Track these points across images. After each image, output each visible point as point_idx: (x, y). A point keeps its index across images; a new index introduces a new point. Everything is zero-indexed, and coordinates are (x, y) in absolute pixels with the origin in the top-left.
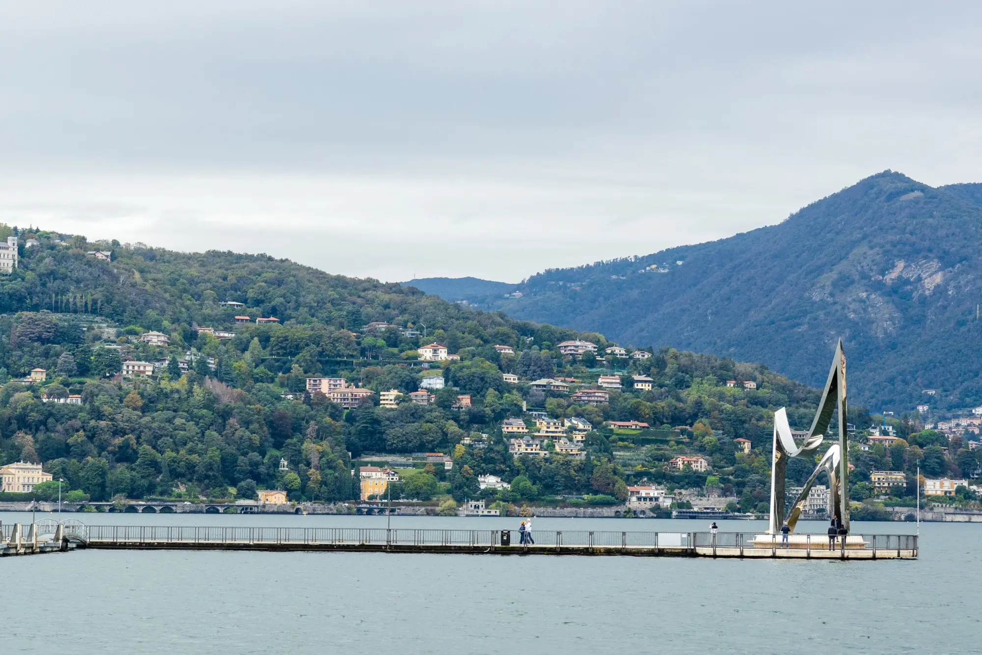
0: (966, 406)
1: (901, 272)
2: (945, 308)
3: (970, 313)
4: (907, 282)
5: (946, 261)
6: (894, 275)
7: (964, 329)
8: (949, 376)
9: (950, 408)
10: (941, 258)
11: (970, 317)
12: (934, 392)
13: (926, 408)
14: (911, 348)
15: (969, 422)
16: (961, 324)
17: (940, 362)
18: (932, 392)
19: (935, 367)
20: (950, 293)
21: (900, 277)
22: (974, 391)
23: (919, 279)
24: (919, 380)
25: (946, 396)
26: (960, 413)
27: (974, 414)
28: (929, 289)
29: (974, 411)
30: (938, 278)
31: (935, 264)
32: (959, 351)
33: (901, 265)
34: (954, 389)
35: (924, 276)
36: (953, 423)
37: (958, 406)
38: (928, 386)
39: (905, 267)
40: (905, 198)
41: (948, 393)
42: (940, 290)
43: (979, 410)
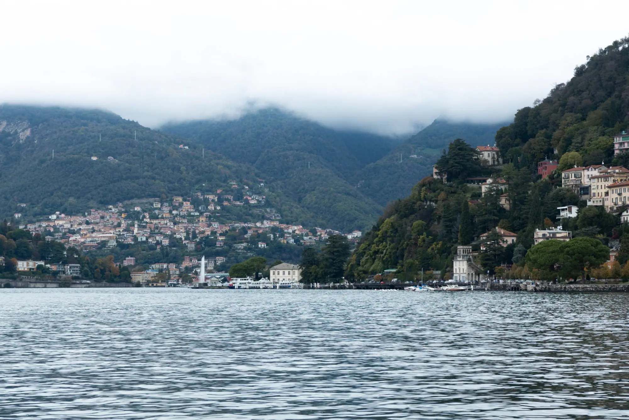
0: (45, 214)
1: (5, 128)
2: (32, 152)
3: (48, 155)
4: (8, 134)
5: (33, 122)
7: (43, 165)
8: (35, 195)
9: (35, 215)
10: (30, 120)
11: (49, 157)
12: (25, 205)
13: (20, 215)
14: (10, 177)
15: (47, 224)
16: (42, 162)
17: (29, 186)
18: (24, 205)
19: (26, 189)
20: (36, 142)
21: (4, 131)
22: (50, 205)
23: (16, 133)
24: (15, 197)
25: (33, 208)
26: (41, 218)
27: (50, 219)
28: (22, 140)
29: (50, 217)
30: (28, 133)
31: (26, 124)
32: (41, 179)
33: (4, 123)
34: (38, 203)
35: (19, 131)
36: (37, 225)
37: (41, 214)
38: (21, 202)
39: (7, 125)
41: (34, 206)
42: (29, 140)
43: (54, 217)
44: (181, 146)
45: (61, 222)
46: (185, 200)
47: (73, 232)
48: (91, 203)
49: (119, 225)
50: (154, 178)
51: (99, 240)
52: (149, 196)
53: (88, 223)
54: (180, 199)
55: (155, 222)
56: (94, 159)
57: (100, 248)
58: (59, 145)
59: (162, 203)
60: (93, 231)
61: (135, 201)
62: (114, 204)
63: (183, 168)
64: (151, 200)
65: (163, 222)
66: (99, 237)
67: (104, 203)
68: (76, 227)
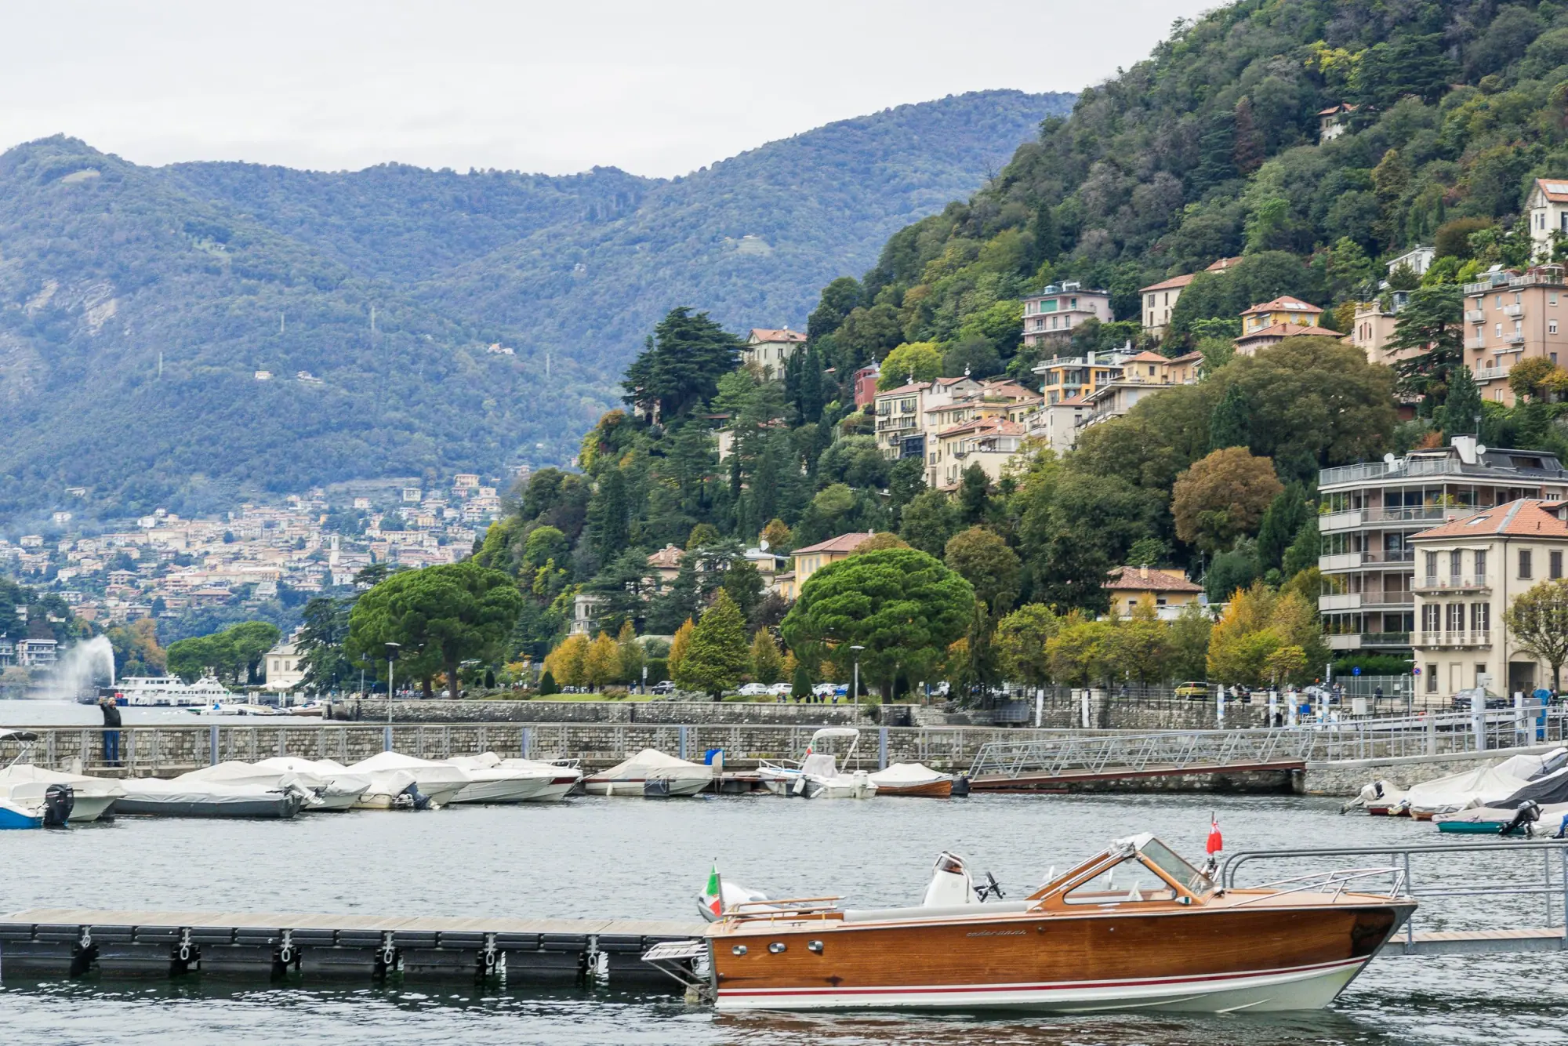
0: (129, 515)
1: (53, 297)
2: (117, 357)
3: (151, 366)
4: (61, 315)
5: (124, 283)
6: (39, 302)
7: (136, 391)
8: (107, 466)
9: (105, 516)
10: (115, 277)
11: (150, 373)
12: (83, 492)
13: (68, 516)
14: (56, 419)
15: (128, 540)
16: (135, 383)
17: (96, 444)
18: (80, 491)
19: (87, 451)
20: (127, 333)
21: (48, 308)
22: (144, 491)
23: (80, 311)
24: (62, 472)
25: (102, 498)
26: (119, 525)
27: (139, 528)
28: (95, 327)
29: (139, 523)
30: (110, 308)
31: (107, 287)
32: (128, 427)
33: (52, 286)
34: (115, 488)
35: (88, 305)
36: (103, 541)
37: (116, 514)
38: (75, 482)
39: (59, 290)
40: (70, 178)
41: (105, 494)
42: (111, 327)
43: (149, 521)
44: (495, 347)
45: (163, 536)
46: (484, 483)
47: (184, 561)
48: (246, 489)
49: (301, 545)
50: (411, 428)
51: (237, 582)
52: (394, 472)
53: (229, 539)
54: (472, 481)
55: (393, 536)
56: (262, 376)
57: (235, 603)
58: (179, 341)
59: (425, 489)
60: (237, 557)
61: (357, 484)
62: (302, 489)
63: (489, 402)
64: (398, 482)
65: (412, 537)
66: (240, 573)
67: (277, 489)
68: (198, 548)
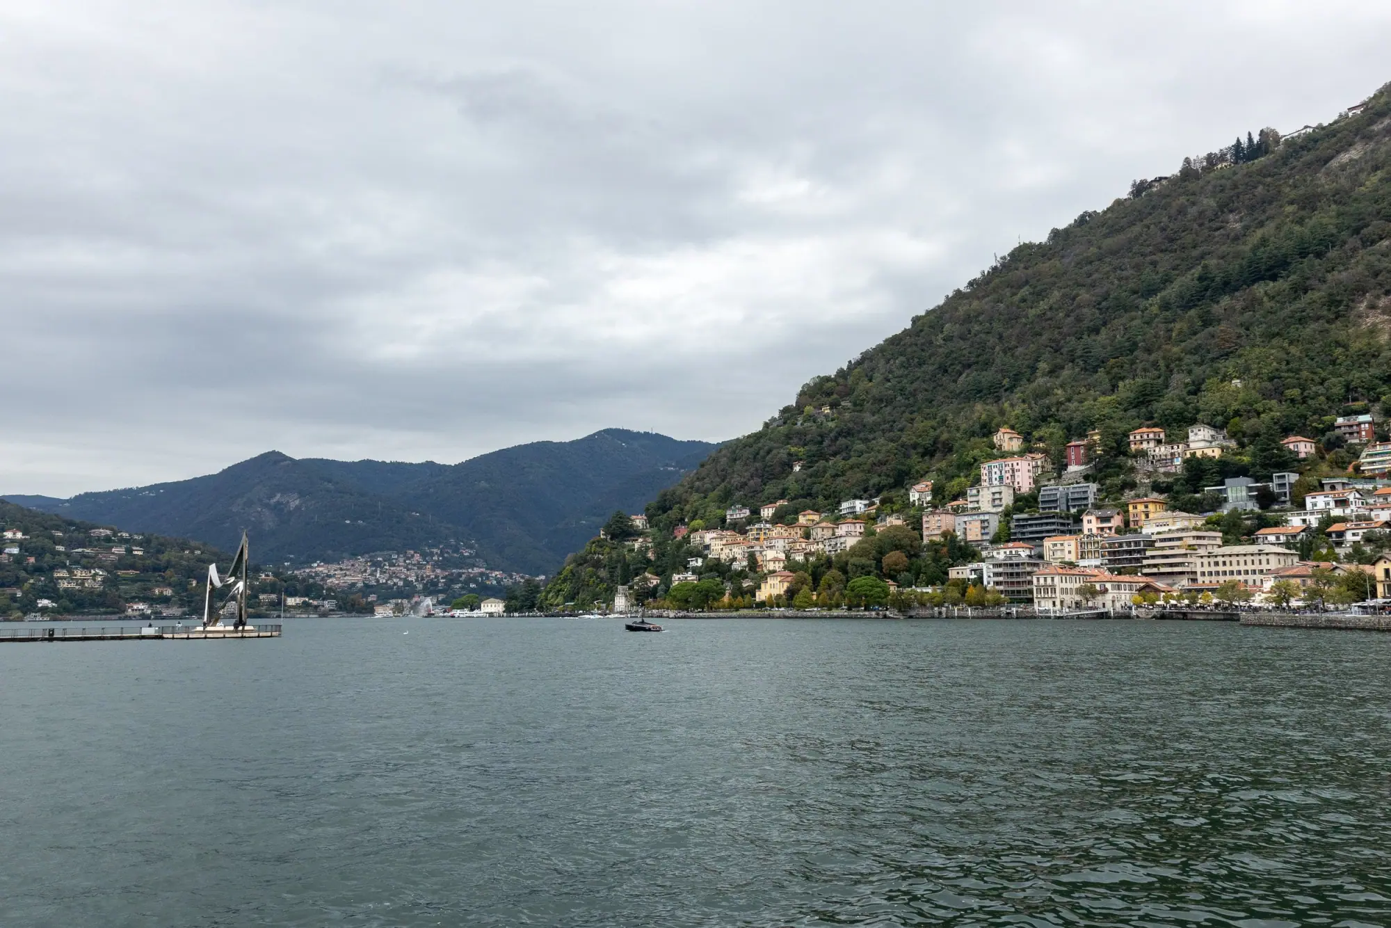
0: (309, 563)
1: (279, 499)
2: (300, 516)
3: (312, 519)
4: (282, 503)
5: (301, 495)
6: (275, 500)
7: (308, 526)
8: (301, 548)
9: (301, 563)
10: (299, 493)
11: (313, 521)
12: (293, 556)
13: (289, 563)
14: (282, 535)
15: (310, 570)
16: (307, 524)
17: (296, 542)
19: (294, 544)
20: (303, 509)
21: (278, 501)
22: (313, 556)
23: (288, 502)
24: (286, 550)
26: (306, 566)
28: (292, 507)
29: (312, 565)
30: (297, 502)
31: (296, 495)
32: (306, 537)
33: (279, 495)
34: (303, 555)
35: (290, 501)
36: (302, 571)
37: (305, 563)
38: (290, 553)
39: (281, 496)
40: (282, 464)
41: (300, 557)
42: (298, 508)
43: (315, 565)
44: (414, 513)
45: (321, 569)
46: (415, 553)
47: (329, 576)
48: (345, 555)
49: (365, 571)
50: (393, 537)
51: (350, 582)
52: (388, 550)
53: (341, 569)
54: (412, 552)
55: (392, 569)
56: (348, 522)
57: (350, 588)
58: (321, 512)
59: (398, 554)
60: (346, 575)
61: (378, 553)
62: (362, 555)
63: (415, 529)
64: (390, 552)
65: (398, 569)
66: (349, 579)
67: (354, 555)
68: (332, 572)
